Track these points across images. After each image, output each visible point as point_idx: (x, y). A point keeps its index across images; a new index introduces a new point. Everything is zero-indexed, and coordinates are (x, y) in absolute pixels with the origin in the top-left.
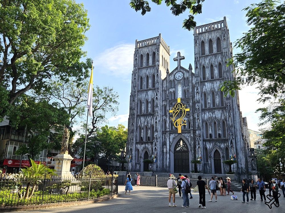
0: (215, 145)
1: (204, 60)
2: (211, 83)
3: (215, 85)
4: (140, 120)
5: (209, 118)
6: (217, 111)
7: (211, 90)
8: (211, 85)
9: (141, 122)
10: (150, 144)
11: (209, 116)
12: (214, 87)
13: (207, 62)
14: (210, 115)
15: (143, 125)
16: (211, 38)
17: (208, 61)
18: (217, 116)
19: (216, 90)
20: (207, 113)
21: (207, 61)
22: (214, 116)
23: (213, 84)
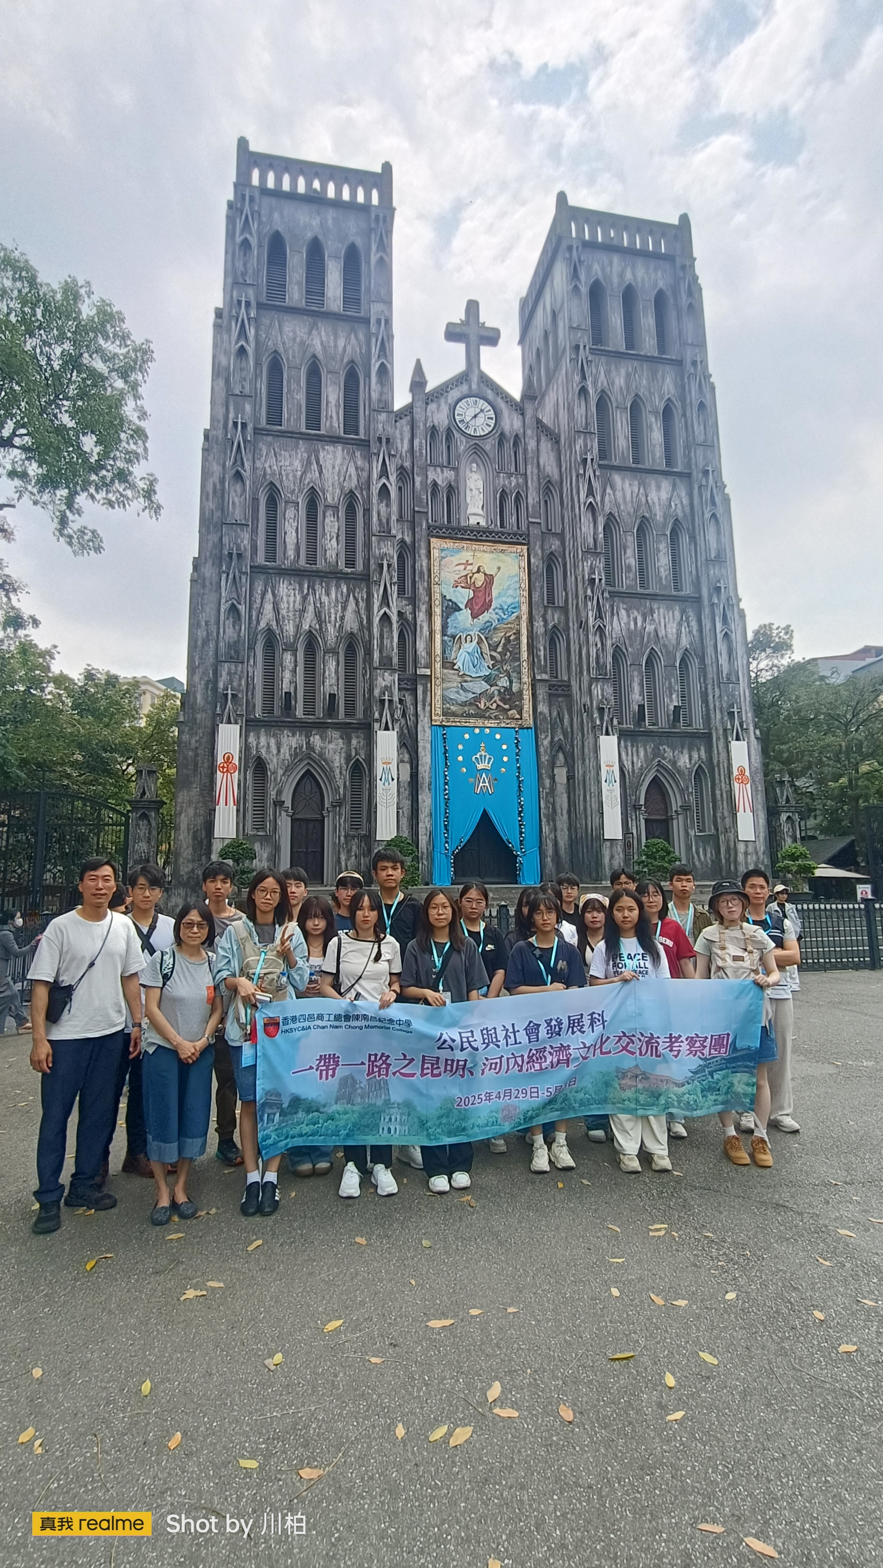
0: (655, 755)
1: (608, 372)
2: (636, 483)
3: (653, 496)
4: (269, 596)
5: (631, 634)
6: (661, 610)
7: (636, 511)
8: (636, 490)
9: (276, 609)
10: (336, 734)
11: (629, 623)
12: (647, 500)
13: (617, 381)
14: (635, 620)
15: (290, 628)
16: (634, 284)
17: (622, 381)
18: (662, 633)
19: (658, 517)
20: (623, 613)
21: (620, 381)
22: (650, 628)
23: (645, 489)
